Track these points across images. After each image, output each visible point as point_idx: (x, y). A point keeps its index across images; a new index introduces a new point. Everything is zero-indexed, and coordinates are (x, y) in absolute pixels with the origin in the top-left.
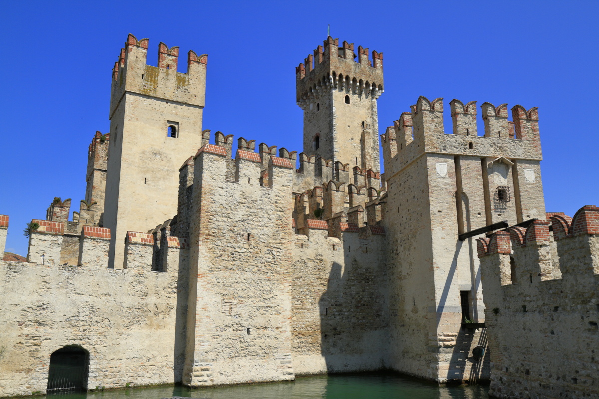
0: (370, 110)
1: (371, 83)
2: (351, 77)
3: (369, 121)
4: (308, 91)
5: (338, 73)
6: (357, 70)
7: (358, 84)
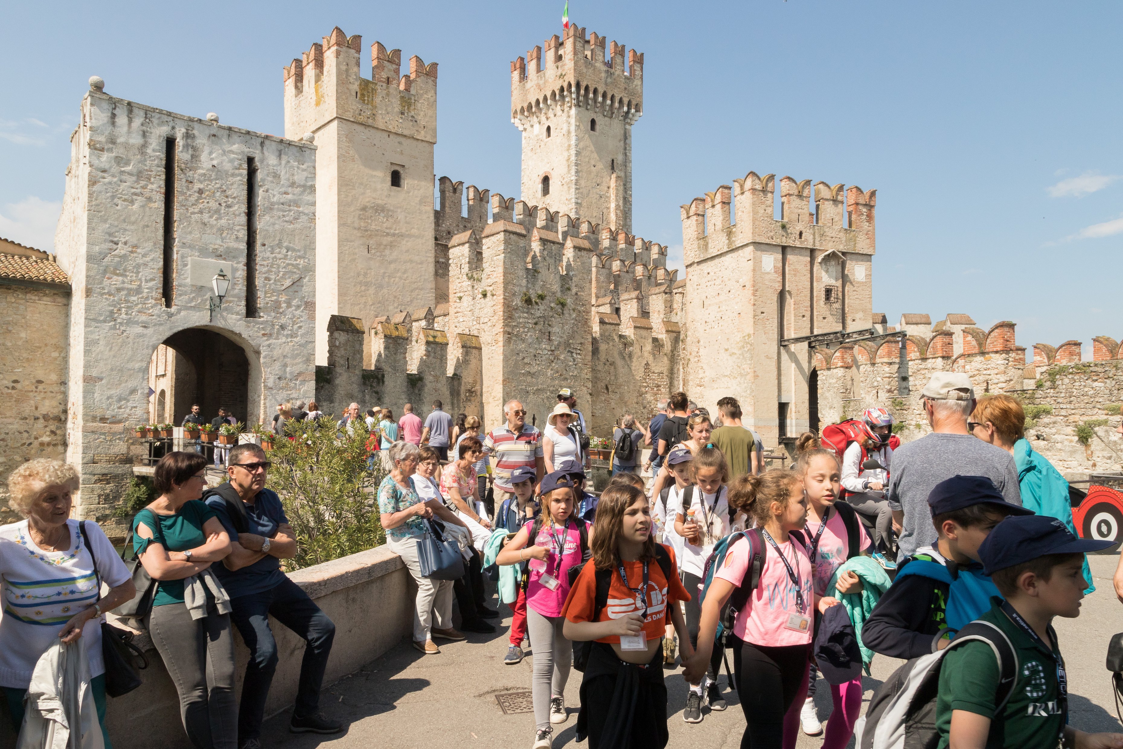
0: (622, 143)
1: (626, 101)
2: (601, 91)
3: (620, 158)
4: (533, 104)
5: (583, 84)
6: (609, 80)
7: (609, 102)
